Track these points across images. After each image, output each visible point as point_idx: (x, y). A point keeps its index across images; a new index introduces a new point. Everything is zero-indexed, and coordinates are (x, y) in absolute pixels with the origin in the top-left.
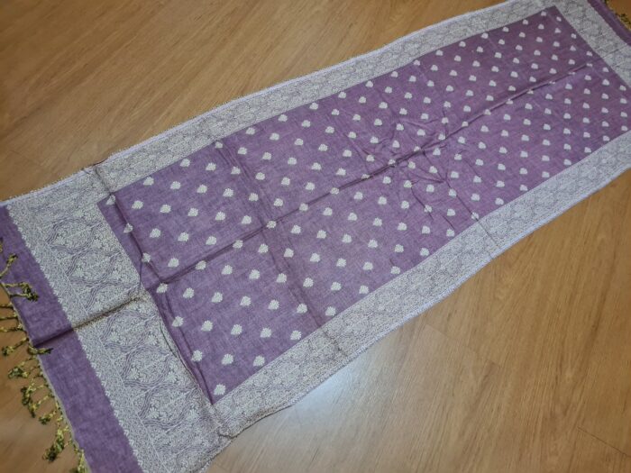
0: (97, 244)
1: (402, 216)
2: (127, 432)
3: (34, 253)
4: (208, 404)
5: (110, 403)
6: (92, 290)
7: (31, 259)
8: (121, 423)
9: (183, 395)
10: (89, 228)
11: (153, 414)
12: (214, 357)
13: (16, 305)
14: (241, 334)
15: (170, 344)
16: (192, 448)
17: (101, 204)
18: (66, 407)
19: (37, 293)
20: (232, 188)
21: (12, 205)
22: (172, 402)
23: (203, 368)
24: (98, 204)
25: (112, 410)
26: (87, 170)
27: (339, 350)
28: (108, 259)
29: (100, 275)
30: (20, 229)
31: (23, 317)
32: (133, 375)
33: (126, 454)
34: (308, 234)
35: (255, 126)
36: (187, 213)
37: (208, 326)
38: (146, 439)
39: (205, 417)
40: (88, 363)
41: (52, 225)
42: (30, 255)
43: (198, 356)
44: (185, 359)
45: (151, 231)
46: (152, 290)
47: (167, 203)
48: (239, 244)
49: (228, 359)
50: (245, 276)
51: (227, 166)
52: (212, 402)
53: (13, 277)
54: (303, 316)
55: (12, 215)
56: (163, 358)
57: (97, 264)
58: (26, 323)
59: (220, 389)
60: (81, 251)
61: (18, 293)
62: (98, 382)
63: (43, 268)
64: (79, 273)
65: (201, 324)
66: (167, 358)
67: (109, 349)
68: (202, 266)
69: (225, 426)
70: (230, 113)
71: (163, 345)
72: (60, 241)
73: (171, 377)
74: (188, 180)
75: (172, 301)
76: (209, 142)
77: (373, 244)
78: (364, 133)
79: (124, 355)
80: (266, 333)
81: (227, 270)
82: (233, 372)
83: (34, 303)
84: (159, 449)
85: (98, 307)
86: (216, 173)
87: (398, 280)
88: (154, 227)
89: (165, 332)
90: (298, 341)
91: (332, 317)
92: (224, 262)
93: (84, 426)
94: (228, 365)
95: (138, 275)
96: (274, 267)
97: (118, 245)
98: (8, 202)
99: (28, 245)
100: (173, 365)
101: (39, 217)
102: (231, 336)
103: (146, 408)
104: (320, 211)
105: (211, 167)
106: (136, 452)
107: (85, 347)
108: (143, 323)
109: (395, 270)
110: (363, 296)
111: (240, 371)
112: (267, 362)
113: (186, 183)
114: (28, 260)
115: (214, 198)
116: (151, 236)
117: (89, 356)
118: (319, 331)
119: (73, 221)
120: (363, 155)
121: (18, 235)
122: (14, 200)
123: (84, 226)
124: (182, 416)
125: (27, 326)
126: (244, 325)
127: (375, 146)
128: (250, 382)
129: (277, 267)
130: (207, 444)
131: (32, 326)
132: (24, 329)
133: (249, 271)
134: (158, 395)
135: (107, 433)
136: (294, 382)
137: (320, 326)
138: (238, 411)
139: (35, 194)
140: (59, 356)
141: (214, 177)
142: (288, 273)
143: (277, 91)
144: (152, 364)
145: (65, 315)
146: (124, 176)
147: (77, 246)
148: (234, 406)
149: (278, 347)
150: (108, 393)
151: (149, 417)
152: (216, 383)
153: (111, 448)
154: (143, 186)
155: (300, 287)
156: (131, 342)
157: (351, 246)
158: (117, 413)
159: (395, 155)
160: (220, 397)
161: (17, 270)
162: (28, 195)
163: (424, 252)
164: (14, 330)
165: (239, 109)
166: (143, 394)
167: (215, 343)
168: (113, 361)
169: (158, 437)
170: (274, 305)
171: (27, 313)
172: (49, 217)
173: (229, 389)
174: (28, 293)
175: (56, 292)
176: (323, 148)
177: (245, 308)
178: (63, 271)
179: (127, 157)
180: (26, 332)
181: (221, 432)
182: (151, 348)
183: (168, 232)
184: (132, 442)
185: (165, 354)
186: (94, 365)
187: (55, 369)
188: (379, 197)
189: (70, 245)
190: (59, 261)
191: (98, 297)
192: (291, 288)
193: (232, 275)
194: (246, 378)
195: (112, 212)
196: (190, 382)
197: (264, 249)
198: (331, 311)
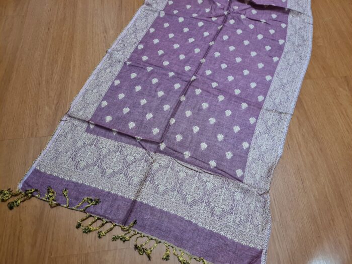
0: (105, 151)
1: (255, 32)
2: (215, 230)
3: (74, 180)
4: (241, 184)
5: (192, 222)
6: (124, 174)
7: (76, 184)
8: (208, 228)
9: (224, 190)
10: (93, 147)
11: (218, 211)
12: (221, 159)
13: (91, 213)
14: (224, 138)
15: (193, 168)
16: (254, 212)
17: (88, 130)
18: (172, 242)
19: (97, 198)
20: (155, 77)
21: (39, 165)
22: (222, 197)
23: (221, 168)
24: (86, 131)
25: (196, 225)
26: (64, 119)
27: (281, 113)
28: (118, 153)
29: (121, 164)
30: (55, 174)
31: (101, 216)
32: (189, 199)
33: (225, 241)
34: (217, 71)
35: (141, 43)
36: (140, 105)
37: (204, 146)
38: (227, 226)
39: (245, 191)
40: (161, 211)
41: (71, 160)
42: (73, 182)
43: (213, 164)
44: (208, 170)
45: (128, 126)
46: (157, 151)
47: (124, 107)
48: (183, 98)
49: (229, 155)
50: (200, 109)
51: (142, 70)
52: (241, 181)
53: (75, 201)
54: (248, 109)
55: (43, 170)
56: (196, 178)
57: (115, 160)
58: (105, 217)
59: (239, 173)
60: (100, 161)
61: (87, 206)
62: (176, 216)
63: (87, 184)
64: (109, 172)
65: (200, 147)
66: (198, 178)
67: (165, 195)
68: (173, 121)
69: (259, 189)
70: (121, 45)
71: (190, 172)
72: (83, 164)
73: (209, 186)
74: (126, 90)
75: (175, 148)
76: (122, 64)
77: (253, 54)
78: (199, 11)
79: (176, 193)
80: (236, 129)
81: (189, 113)
82: (237, 159)
83: (100, 204)
84: (238, 226)
85: (136, 180)
86: (139, 76)
87: (281, 63)
88: (128, 123)
89: (185, 164)
90: (256, 122)
91: (264, 101)
92: (184, 111)
93: (190, 244)
94: (232, 158)
95: (142, 149)
96: (212, 95)
97: (117, 143)
98: (34, 166)
99: (67, 178)
100: (205, 179)
101: (59, 160)
102: (221, 142)
103: (212, 211)
104: (213, 56)
105: (133, 75)
106: (229, 237)
107: (152, 204)
108: (169, 169)
109: (275, 59)
110: (270, 81)
111: (241, 156)
112: (250, 144)
113: (126, 91)
114: (75, 186)
115: (149, 88)
116: (130, 128)
117: (158, 207)
118: (262, 111)
119: (80, 149)
120: (210, 19)
121: (57, 178)
122: (37, 162)
123: (89, 147)
124: (233, 200)
125: (108, 218)
126: (222, 132)
127: (210, 12)
128: (250, 159)
129: (213, 94)
130: (259, 205)
131: (110, 217)
132: (108, 221)
133: (201, 106)
134: (211, 199)
135: (205, 239)
136: (272, 143)
137: (261, 108)
138: (258, 177)
139: (46, 151)
140: (143, 220)
141: (140, 79)
142: (222, 94)
143: (136, 19)
144: (194, 186)
145: (122, 197)
146: (88, 110)
147: (95, 159)
148: (253, 176)
149: (248, 132)
150: (186, 218)
151: (218, 213)
152: (234, 171)
153: (214, 244)
154: (103, 108)
155: (235, 96)
156: (173, 183)
157: (243, 62)
158: (200, 225)
159: (223, 9)
160: (243, 176)
161: (75, 195)
162: (42, 155)
163: (281, 42)
164: (103, 225)
165: (124, 40)
166: (204, 204)
167: (216, 151)
168: (173, 200)
169: (232, 220)
170: (228, 113)
171: (102, 212)
172: (64, 157)
173: (243, 170)
174: (92, 202)
175: (107, 190)
176: (186, 30)
177: (215, 124)
178: (100, 177)
179: (81, 99)
180: (111, 222)
181: (260, 193)
182: (186, 179)
183: (138, 120)
184: (222, 233)
185: (196, 176)
186: (165, 209)
187: (147, 227)
188: (235, 31)
189: (90, 162)
190: (92, 174)
191: (131, 175)
192: (230, 99)
193: (193, 114)
194: (247, 157)
195: (98, 129)
196: (221, 180)
197: (198, 91)
198: (261, 98)
